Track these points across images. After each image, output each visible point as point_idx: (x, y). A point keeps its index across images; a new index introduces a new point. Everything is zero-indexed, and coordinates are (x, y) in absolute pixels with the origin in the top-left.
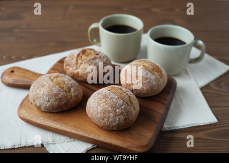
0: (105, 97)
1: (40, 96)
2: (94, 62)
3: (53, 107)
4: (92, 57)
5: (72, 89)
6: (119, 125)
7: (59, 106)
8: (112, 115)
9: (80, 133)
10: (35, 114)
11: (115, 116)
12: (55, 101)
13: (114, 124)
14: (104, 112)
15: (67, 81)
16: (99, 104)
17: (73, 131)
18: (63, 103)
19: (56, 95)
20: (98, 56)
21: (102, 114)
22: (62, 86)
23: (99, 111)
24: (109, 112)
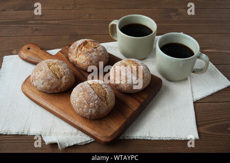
0: (85, 90)
1: (37, 78)
2: (90, 54)
3: (46, 89)
4: (90, 50)
5: (64, 77)
6: (91, 116)
7: (50, 89)
8: (86, 106)
9: (62, 115)
10: (33, 92)
11: (88, 108)
12: (48, 85)
13: (87, 114)
14: (81, 102)
15: (62, 69)
16: (78, 95)
17: (57, 112)
18: (54, 87)
19: (49, 80)
20: (95, 50)
21: (78, 104)
22: (56, 73)
23: (77, 101)
24: (84, 104)
